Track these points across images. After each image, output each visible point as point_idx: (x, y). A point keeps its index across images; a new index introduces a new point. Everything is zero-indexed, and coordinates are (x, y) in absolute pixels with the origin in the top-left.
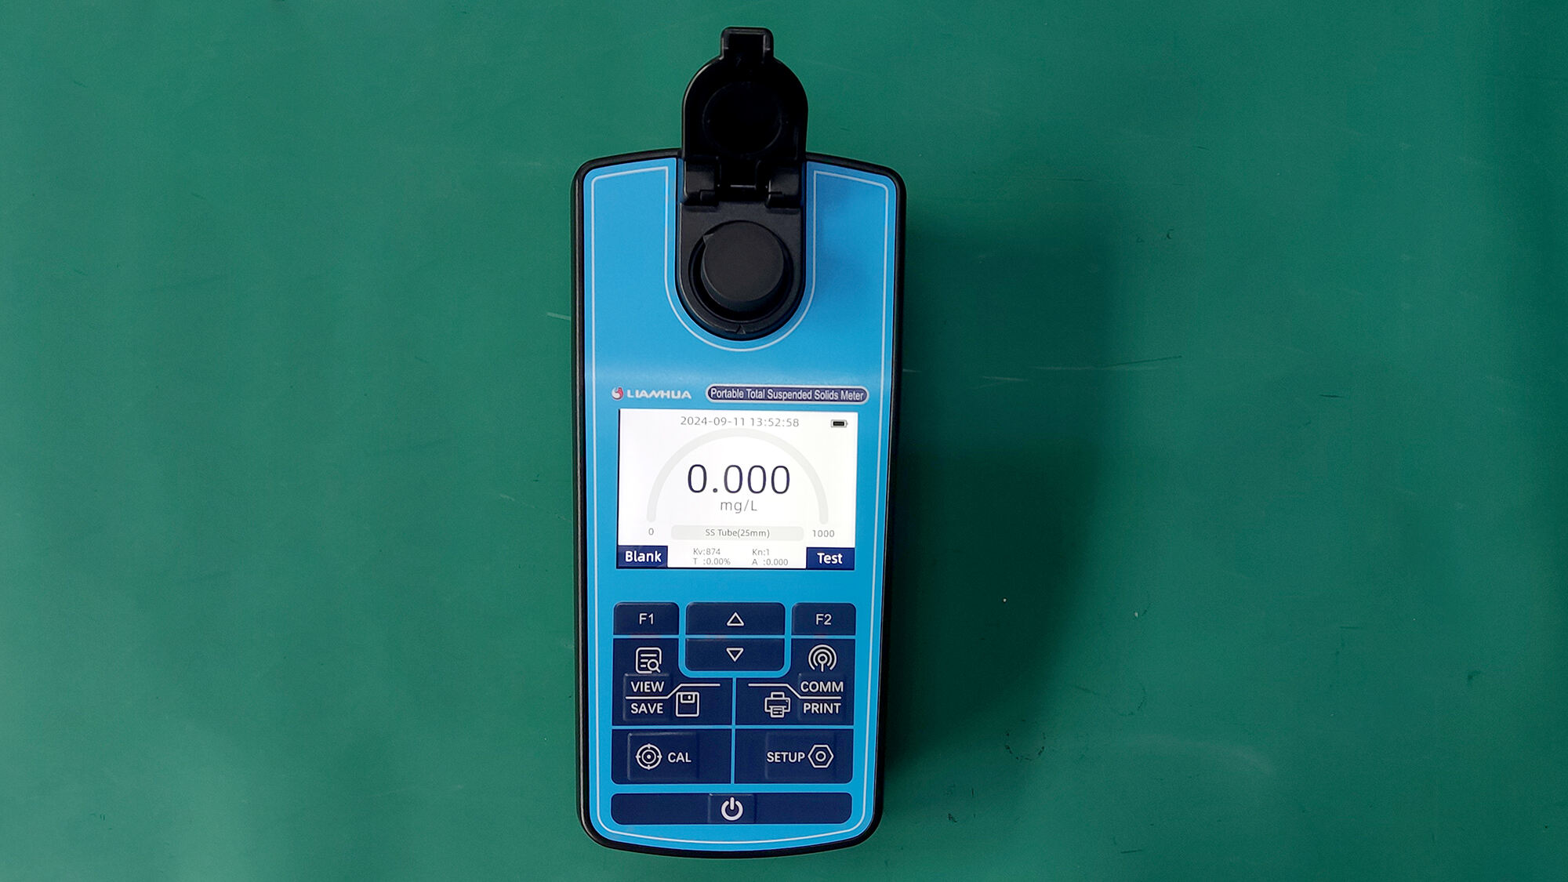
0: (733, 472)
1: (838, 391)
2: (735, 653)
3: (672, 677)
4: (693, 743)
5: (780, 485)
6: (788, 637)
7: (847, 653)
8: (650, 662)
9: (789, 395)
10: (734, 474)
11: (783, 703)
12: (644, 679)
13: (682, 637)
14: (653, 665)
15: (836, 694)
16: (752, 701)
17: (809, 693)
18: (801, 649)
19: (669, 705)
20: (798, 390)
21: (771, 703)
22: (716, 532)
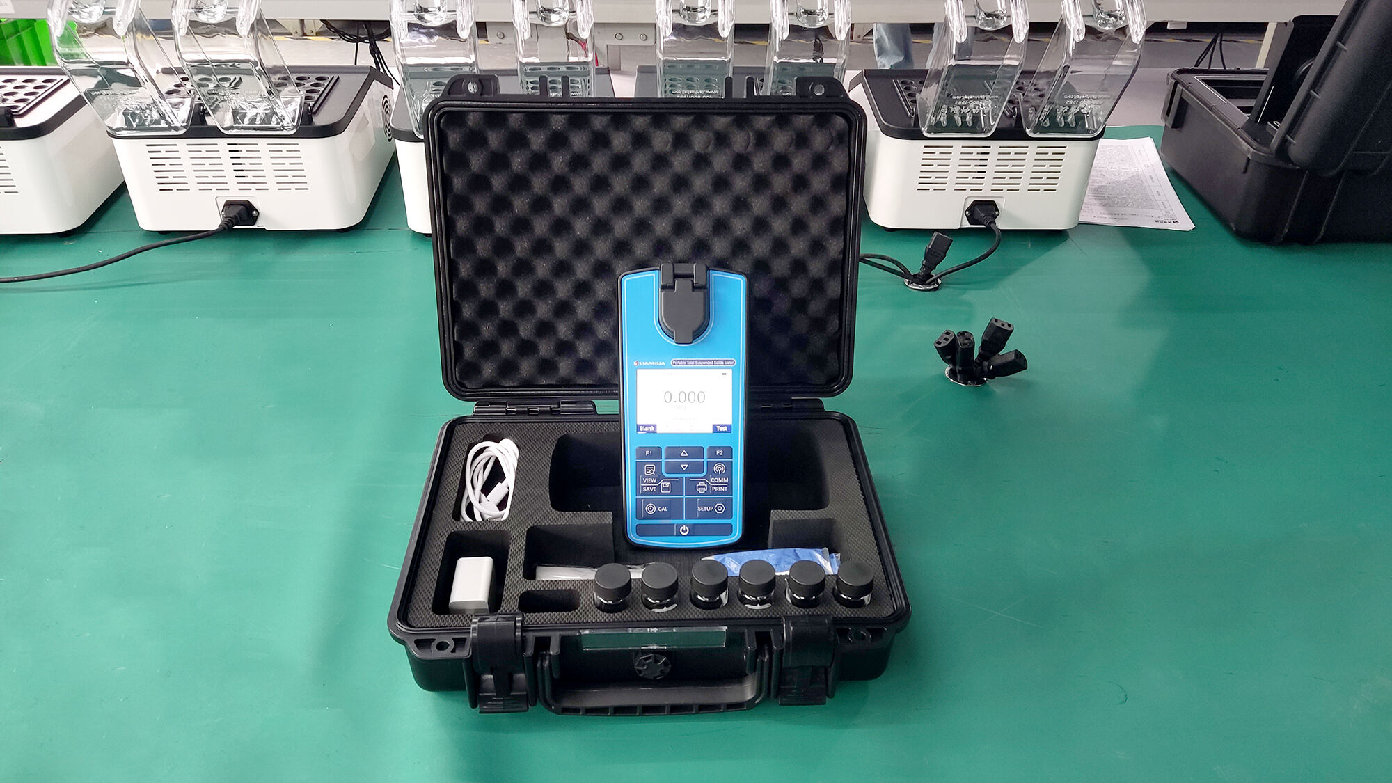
1: (724, 361)
2: (684, 467)
3: (659, 477)
4: (669, 504)
5: (701, 398)
6: (705, 460)
7: (729, 466)
8: (651, 471)
9: (704, 363)
10: (683, 395)
11: (704, 487)
12: (649, 477)
13: (663, 460)
14: (652, 472)
15: (725, 483)
16: (692, 485)
17: (715, 483)
18: (711, 465)
19: (658, 488)
20: (707, 361)
21: (699, 487)
22: (676, 419)
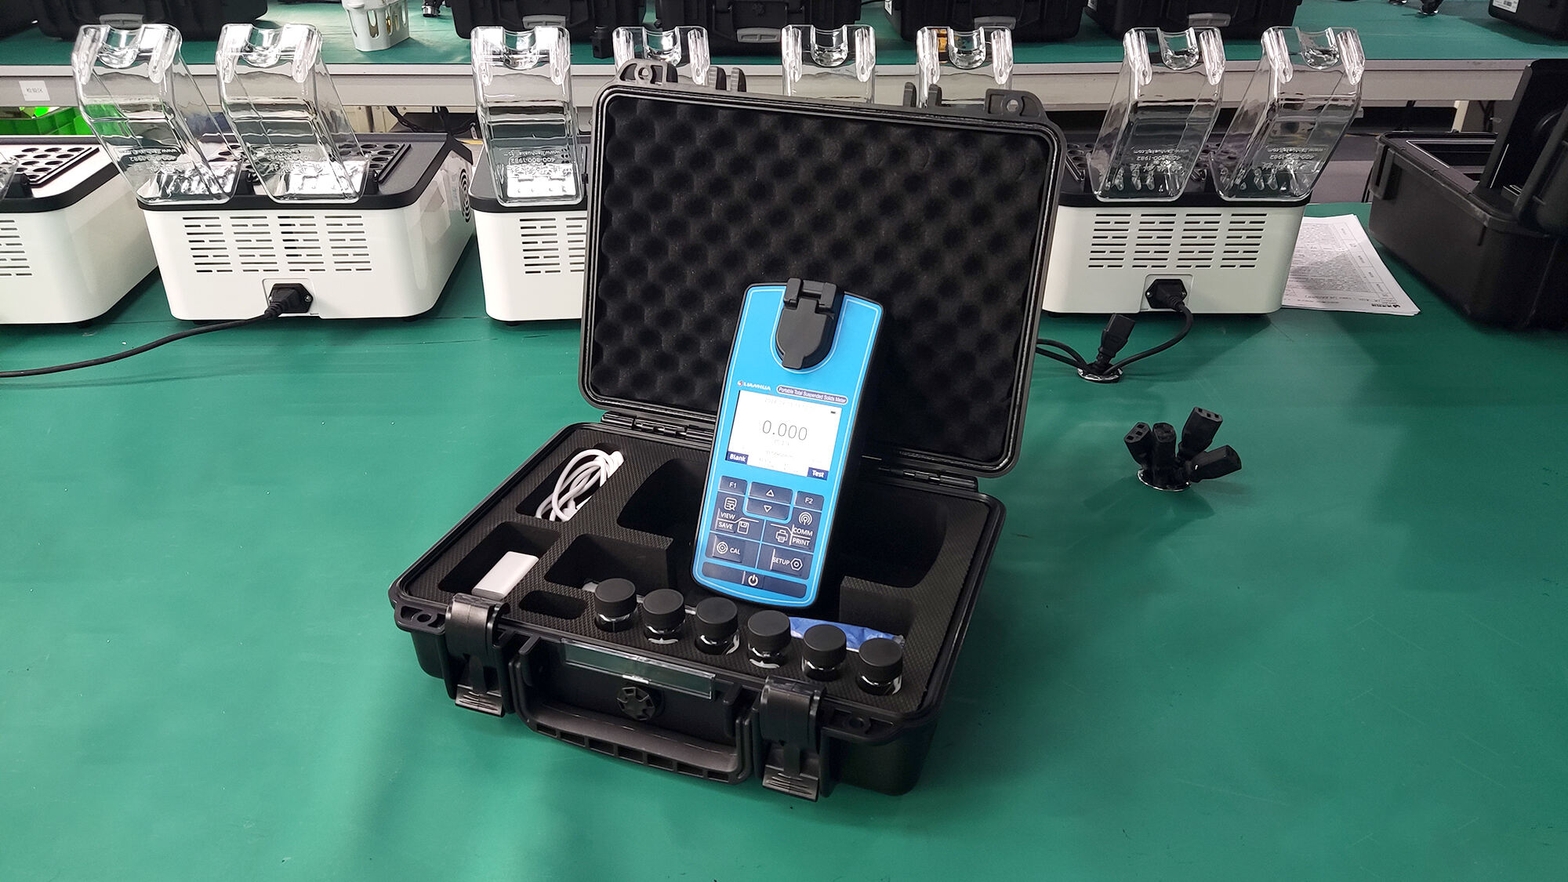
0: (783, 427)
1: (834, 397)
2: (768, 508)
3: (739, 513)
4: (743, 547)
5: (802, 435)
6: (793, 505)
7: (817, 518)
8: (731, 505)
9: (813, 396)
10: (783, 428)
11: (785, 536)
12: (727, 512)
13: (747, 496)
14: (732, 507)
15: (808, 536)
16: (771, 531)
17: (797, 534)
18: (797, 512)
19: (735, 526)
20: (816, 394)
21: (779, 534)
22: (771, 454)
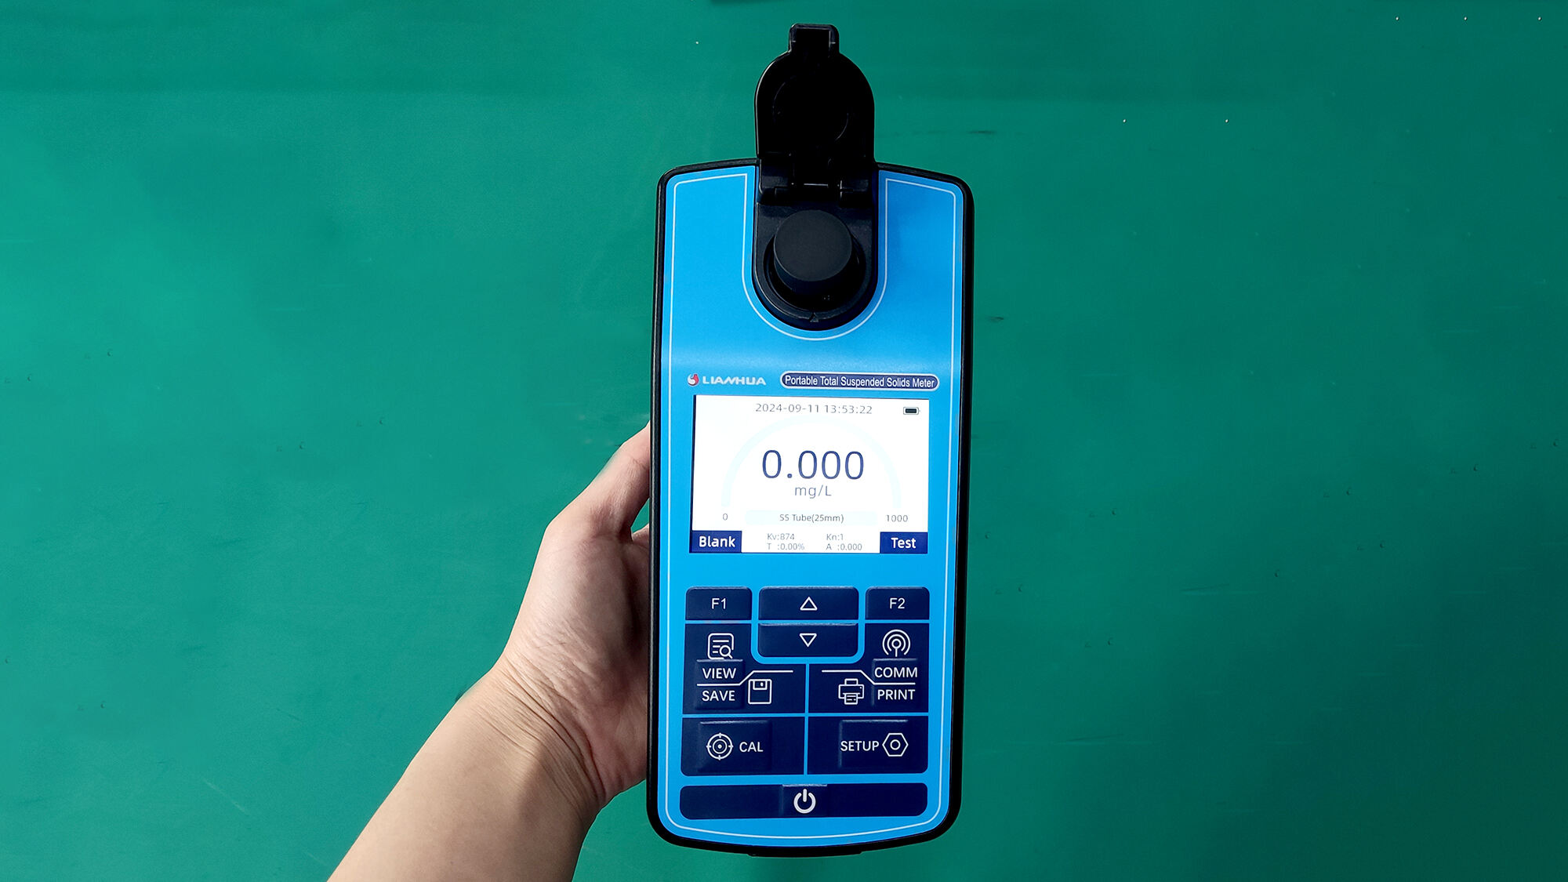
0: (808, 458)
1: (910, 377)
2: (808, 639)
3: (745, 665)
4: (765, 732)
5: (854, 470)
6: (862, 621)
7: (920, 638)
8: (721, 649)
9: (862, 382)
11: (857, 689)
12: (715, 665)
13: (755, 622)
14: (725, 651)
15: (909, 679)
16: (825, 688)
17: (883, 679)
18: (875, 634)
19: (741, 692)
20: (868, 377)
21: (844, 690)
22: (791, 517)
